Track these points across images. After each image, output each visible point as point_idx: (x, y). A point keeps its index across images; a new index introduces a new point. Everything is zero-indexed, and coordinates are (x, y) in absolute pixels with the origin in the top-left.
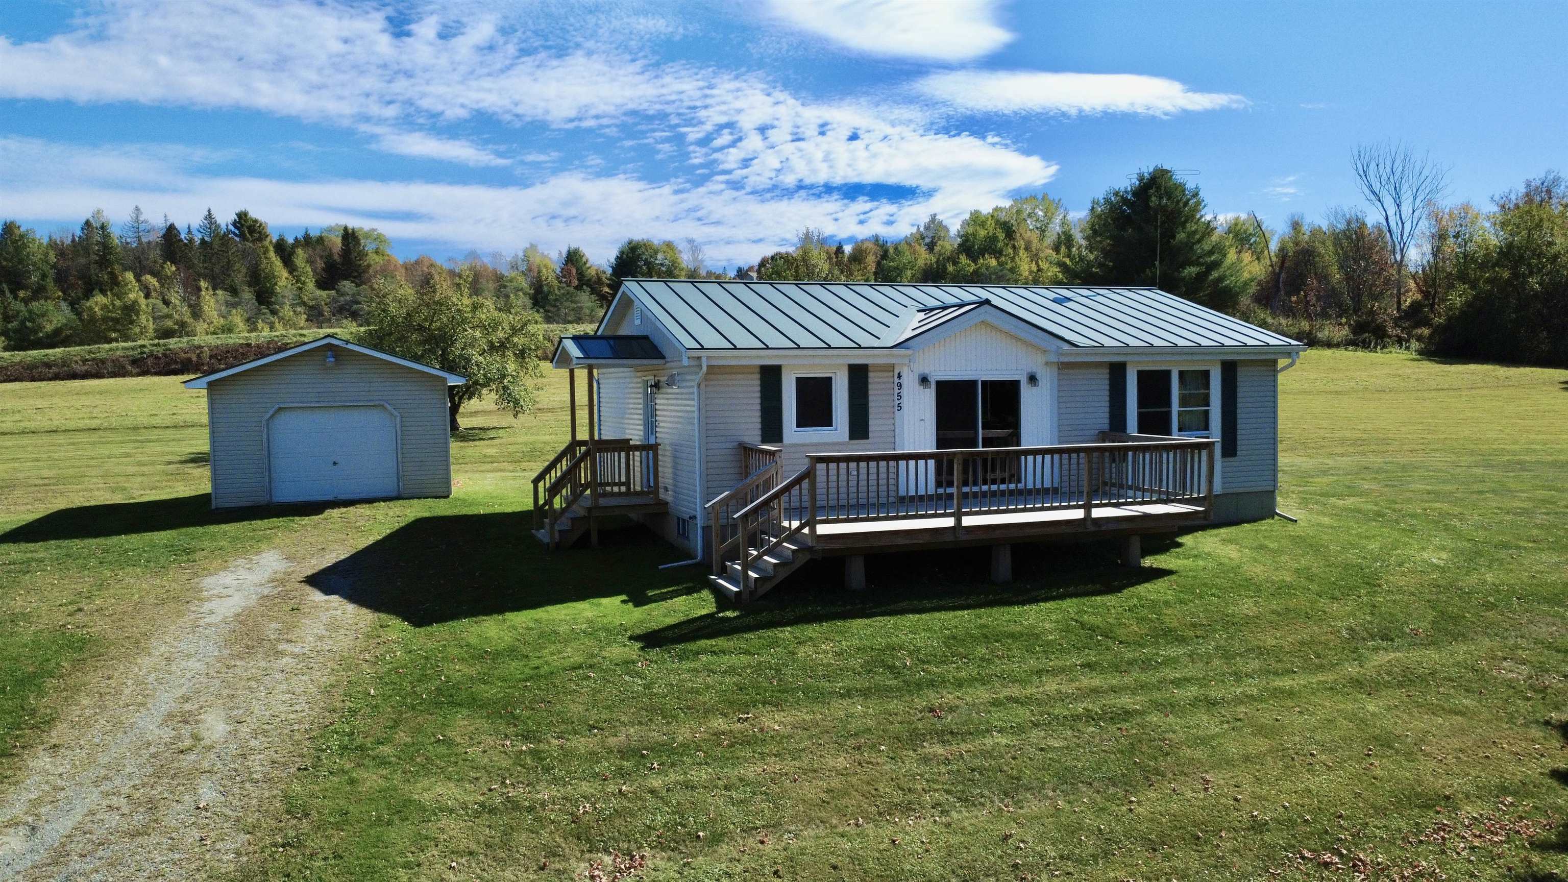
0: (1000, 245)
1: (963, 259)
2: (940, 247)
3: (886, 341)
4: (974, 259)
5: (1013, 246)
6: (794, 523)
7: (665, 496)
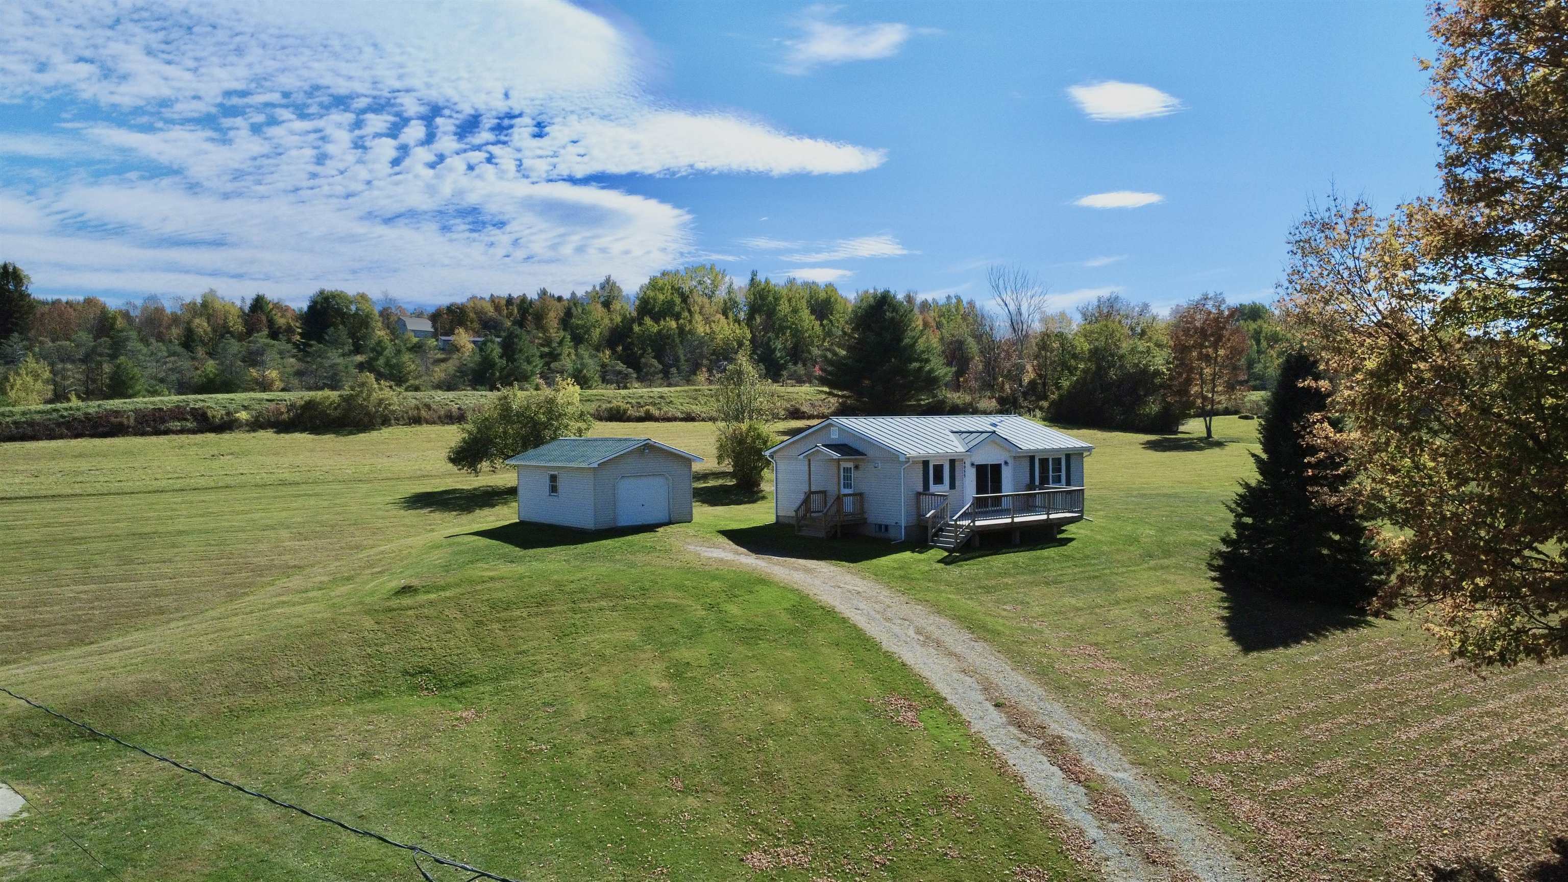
0: (677, 309)
1: (648, 321)
2: (616, 306)
3: (961, 449)
4: (656, 319)
5: (689, 311)
6: (966, 523)
7: (866, 516)
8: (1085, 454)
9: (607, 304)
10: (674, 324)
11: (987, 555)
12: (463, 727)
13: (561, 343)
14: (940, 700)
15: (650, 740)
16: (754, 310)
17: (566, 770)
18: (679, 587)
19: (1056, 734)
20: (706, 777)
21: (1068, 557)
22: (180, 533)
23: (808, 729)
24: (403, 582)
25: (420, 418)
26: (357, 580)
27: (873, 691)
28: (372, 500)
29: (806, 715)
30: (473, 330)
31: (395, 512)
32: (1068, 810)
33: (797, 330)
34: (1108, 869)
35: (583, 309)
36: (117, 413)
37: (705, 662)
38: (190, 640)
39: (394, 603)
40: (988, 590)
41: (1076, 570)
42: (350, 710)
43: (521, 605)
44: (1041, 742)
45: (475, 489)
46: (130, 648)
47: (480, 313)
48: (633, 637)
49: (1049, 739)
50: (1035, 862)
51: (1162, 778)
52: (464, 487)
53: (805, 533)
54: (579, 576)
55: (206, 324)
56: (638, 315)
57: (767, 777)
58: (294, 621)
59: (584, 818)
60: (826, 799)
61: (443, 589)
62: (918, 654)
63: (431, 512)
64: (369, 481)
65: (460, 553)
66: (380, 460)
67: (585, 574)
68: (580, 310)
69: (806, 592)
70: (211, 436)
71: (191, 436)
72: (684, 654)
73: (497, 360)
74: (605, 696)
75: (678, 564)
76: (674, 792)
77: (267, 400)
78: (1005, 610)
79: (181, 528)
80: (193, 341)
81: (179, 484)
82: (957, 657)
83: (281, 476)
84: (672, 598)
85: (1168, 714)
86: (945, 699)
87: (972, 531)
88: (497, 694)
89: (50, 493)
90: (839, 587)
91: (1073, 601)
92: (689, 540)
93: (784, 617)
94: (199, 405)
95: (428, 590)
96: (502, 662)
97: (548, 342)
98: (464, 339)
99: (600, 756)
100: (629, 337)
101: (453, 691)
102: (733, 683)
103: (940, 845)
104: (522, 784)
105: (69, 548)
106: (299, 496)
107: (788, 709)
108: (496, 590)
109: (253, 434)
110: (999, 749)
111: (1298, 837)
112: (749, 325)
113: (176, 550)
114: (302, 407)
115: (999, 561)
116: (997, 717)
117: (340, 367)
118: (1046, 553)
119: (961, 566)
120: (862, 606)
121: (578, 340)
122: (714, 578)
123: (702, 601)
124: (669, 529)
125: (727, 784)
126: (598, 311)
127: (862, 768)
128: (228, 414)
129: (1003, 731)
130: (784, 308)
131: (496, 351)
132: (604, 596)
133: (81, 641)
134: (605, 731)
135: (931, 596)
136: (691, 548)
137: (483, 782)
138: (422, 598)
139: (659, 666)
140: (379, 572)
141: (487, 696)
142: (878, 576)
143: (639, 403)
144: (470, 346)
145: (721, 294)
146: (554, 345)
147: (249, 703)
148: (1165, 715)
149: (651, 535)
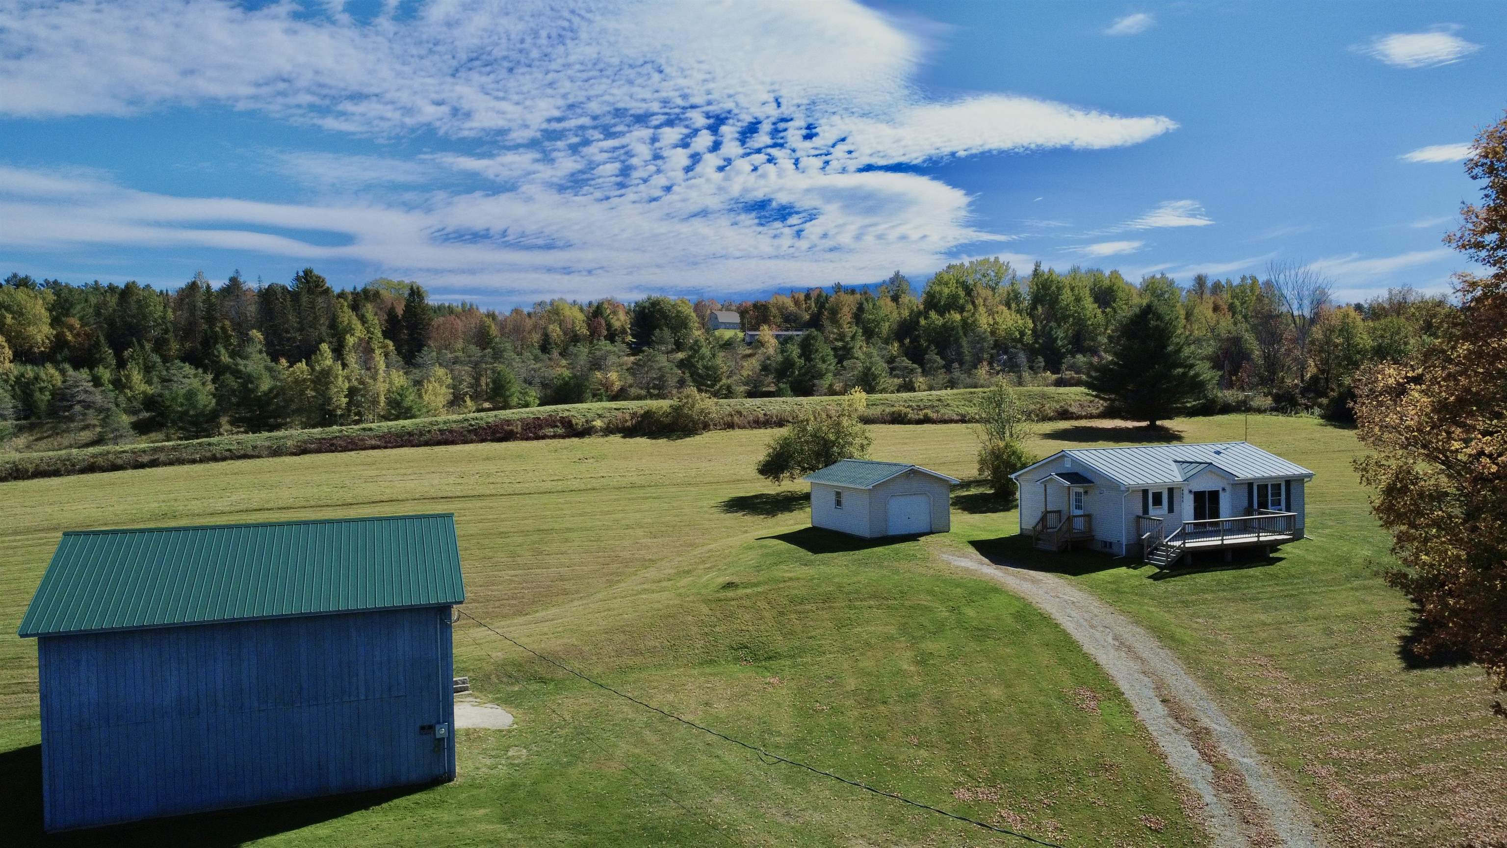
0: (961, 301)
1: (933, 314)
2: (905, 299)
3: (1179, 478)
4: (941, 314)
5: (973, 303)
6: (1177, 543)
7: (1093, 534)
8: (1306, 480)
9: (895, 299)
10: (958, 317)
11: (1195, 573)
12: (770, 690)
13: (853, 338)
14: (1119, 694)
15: (898, 709)
16: (1037, 299)
17: (840, 724)
18: (930, 592)
19: (1204, 726)
20: (934, 737)
21: (1274, 576)
22: (569, 530)
23: (1013, 709)
24: (728, 579)
25: (733, 423)
26: (694, 574)
27: (1067, 682)
28: (700, 504)
29: (1013, 698)
30: (776, 324)
31: (717, 515)
32: (1195, 781)
33: (1080, 319)
34: (1211, 824)
35: (874, 305)
36: (508, 422)
37: (944, 653)
38: (590, 616)
39: (722, 595)
40: (1186, 604)
41: (1277, 588)
42: (696, 672)
43: (811, 601)
44: (1190, 731)
45: (778, 494)
46: (552, 620)
47: (781, 309)
48: (892, 630)
49: (1197, 730)
50: (1158, 814)
51: (1278, 765)
52: (769, 492)
53: (1041, 545)
54: (855, 579)
55: (558, 329)
56: (925, 308)
57: (977, 740)
58: (656, 606)
59: (849, 758)
60: (1017, 759)
61: (756, 585)
62: (1111, 656)
63: (744, 515)
64: (697, 485)
65: (767, 555)
66: (704, 464)
67: (859, 578)
68: (871, 306)
69: (1030, 600)
70: (575, 440)
71: (562, 441)
72: (929, 646)
73: (797, 360)
74: (869, 674)
75: (932, 571)
76: (909, 745)
77: (615, 409)
78: (1197, 623)
79: (569, 526)
80: (550, 344)
81: (560, 486)
82: (1143, 661)
83: (631, 479)
84: (925, 600)
85: (1308, 718)
86: (1123, 694)
87: (1182, 551)
88: (794, 667)
89: (476, 493)
90: (1058, 597)
91: (1263, 617)
92: (944, 550)
93: (1009, 620)
94: (566, 414)
95: (745, 586)
96: (798, 644)
97: (841, 337)
98: (768, 334)
99: (863, 717)
100: (916, 330)
101: (763, 663)
102: (963, 670)
103: (1092, 796)
104: (810, 732)
105: (500, 541)
106: (647, 498)
107: (1001, 693)
108: (794, 588)
109: (606, 439)
110: (1155, 734)
111: (1371, 816)
112: (1031, 315)
113: (569, 544)
114: (642, 416)
115: (1204, 579)
116: (1160, 709)
117: (667, 370)
118: (1251, 571)
119: (1169, 582)
120: (1073, 614)
121: (869, 334)
122: (958, 585)
123: (948, 604)
124: (929, 538)
125: (949, 743)
126: (887, 306)
127: (1047, 740)
128: (587, 421)
129: (1163, 721)
130: (1067, 297)
131: (795, 351)
132: (874, 596)
133: (520, 613)
134: (867, 699)
135: (1134, 608)
136: (945, 557)
137: (784, 728)
138: (741, 592)
139: (909, 654)
140: (709, 568)
141: (787, 669)
142: (1093, 588)
143: (918, 406)
144: (774, 342)
145: (1004, 287)
146: (848, 339)
147: (631, 663)
148: (1304, 718)
149: (915, 543)
